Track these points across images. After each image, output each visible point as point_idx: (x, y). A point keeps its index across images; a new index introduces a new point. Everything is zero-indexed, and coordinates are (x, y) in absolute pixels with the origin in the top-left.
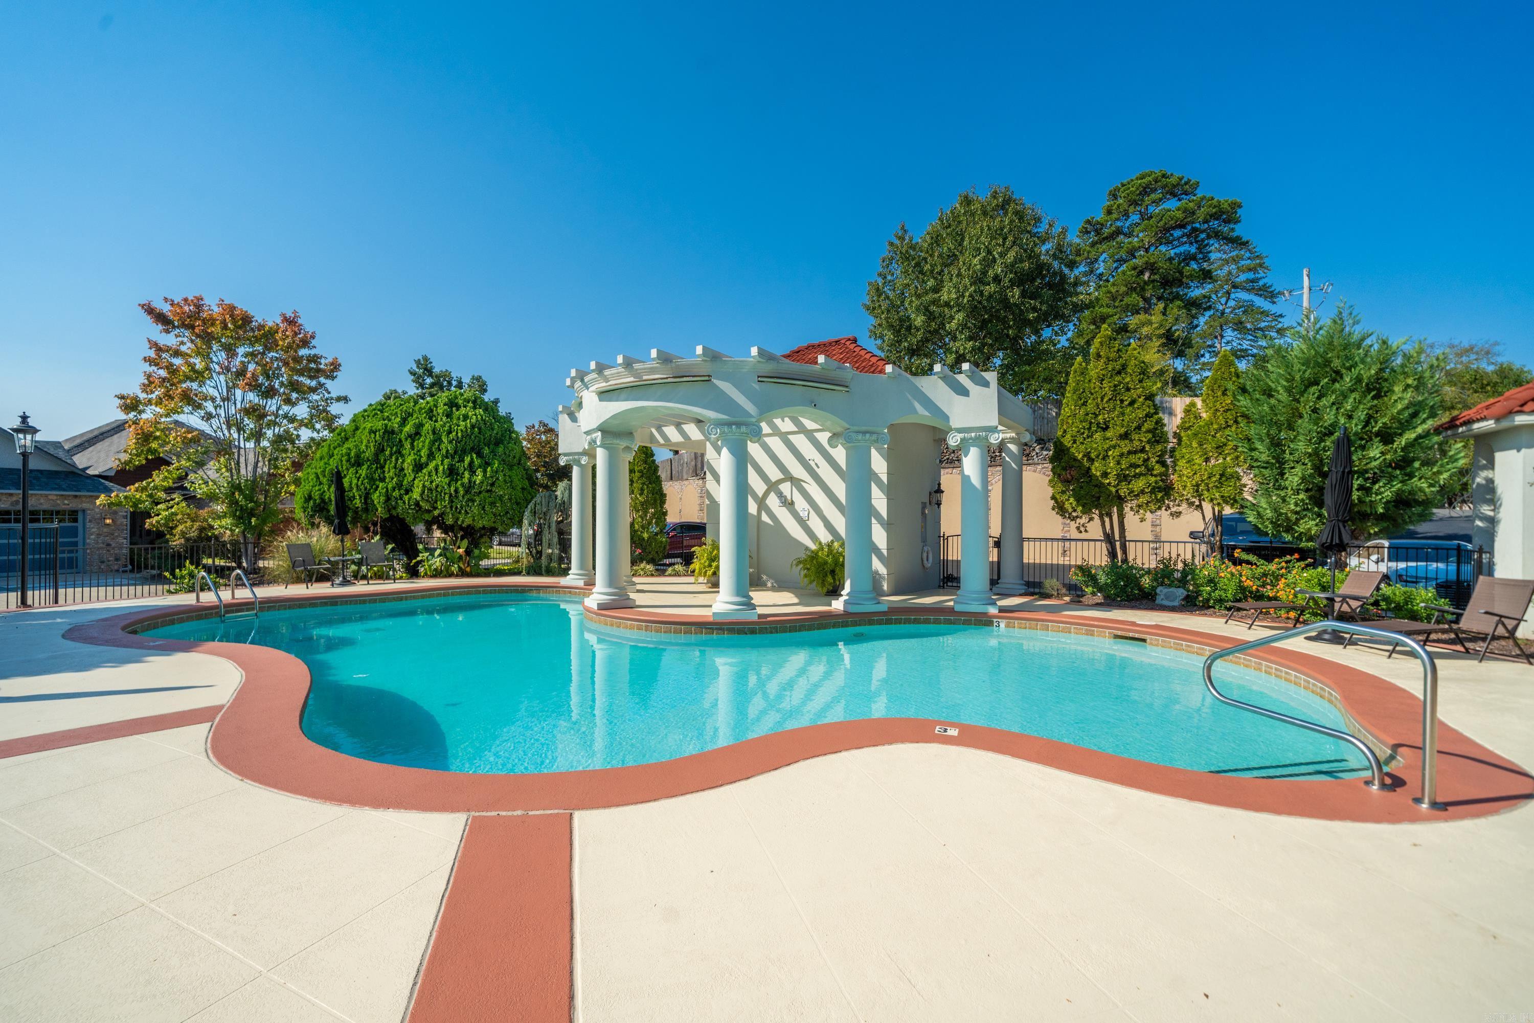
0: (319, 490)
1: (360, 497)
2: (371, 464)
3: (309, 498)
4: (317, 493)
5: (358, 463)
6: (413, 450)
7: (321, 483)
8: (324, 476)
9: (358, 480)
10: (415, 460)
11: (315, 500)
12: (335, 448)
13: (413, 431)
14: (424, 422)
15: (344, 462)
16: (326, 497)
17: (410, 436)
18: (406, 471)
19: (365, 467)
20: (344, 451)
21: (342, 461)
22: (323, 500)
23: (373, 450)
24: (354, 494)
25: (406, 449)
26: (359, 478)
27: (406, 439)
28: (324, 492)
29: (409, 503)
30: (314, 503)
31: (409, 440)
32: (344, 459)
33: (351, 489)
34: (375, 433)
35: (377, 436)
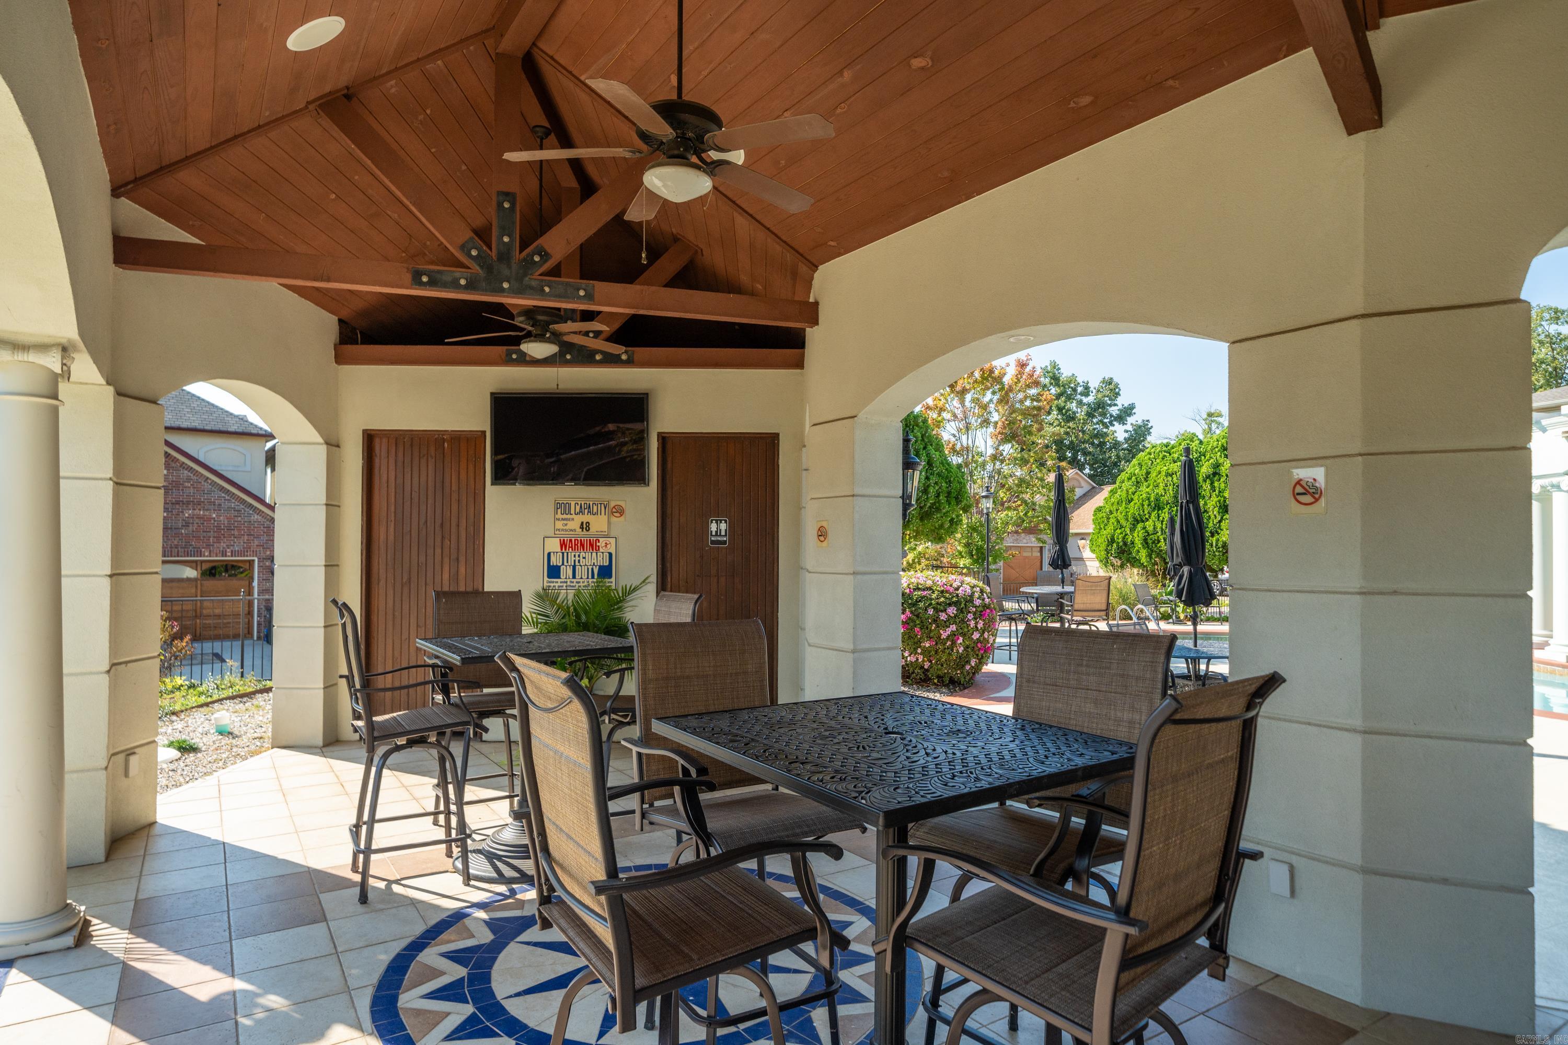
0: (1121, 533)
1: (1165, 539)
2: (1171, 507)
3: (1112, 541)
4: (1120, 536)
5: (1158, 507)
6: (1215, 491)
7: (1122, 527)
8: (1127, 520)
9: (1162, 524)
10: (1219, 501)
11: (1118, 543)
12: (1134, 494)
13: (1211, 471)
14: (1221, 461)
15: (1146, 506)
16: (1129, 540)
17: (1208, 477)
18: (1211, 513)
19: (1166, 510)
20: (1144, 496)
21: (1143, 505)
22: (1125, 544)
23: (1171, 493)
24: (1158, 537)
25: (1205, 490)
26: (1162, 522)
27: (1205, 481)
28: (1126, 535)
29: (1217, 545)
30: (1118, 546)
31: (1208, 481)
32: (1146, 503)
33: (1155, 533)
34: (1171, 475)
35: (1175, 478)
